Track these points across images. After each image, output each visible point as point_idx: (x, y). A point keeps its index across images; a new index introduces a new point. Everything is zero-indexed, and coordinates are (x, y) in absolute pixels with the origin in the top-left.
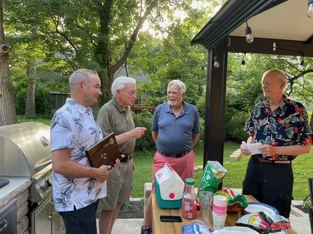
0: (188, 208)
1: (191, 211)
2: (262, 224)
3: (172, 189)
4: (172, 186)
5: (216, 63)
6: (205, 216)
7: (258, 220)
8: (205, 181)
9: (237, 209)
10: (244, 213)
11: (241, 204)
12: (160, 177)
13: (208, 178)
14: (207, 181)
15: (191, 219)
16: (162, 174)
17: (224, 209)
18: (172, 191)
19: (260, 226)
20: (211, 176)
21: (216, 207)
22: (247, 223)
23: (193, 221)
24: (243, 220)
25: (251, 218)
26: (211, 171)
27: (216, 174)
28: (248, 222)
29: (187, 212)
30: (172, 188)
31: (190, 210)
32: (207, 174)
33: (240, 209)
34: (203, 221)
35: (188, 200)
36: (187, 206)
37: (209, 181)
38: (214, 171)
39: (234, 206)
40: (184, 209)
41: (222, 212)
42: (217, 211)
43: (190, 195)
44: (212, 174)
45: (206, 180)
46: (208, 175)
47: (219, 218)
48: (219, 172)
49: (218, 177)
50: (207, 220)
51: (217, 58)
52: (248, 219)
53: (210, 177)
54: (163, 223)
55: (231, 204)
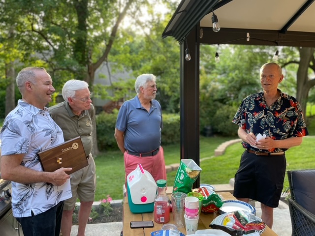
0: (159, 211)
1: (163, 215)
2: (235, 225)
3: (144, 192)
4: (144, 189)
5: (187, 56)
6: (178, 218)
7: (232, 221)
8: (178, 181)
9: (212, 209)
10: (220, 213)
11: (216, 203)
12: (131, 180)
13: (182, 177)
14: (181, 181)
15: (164, 223)
16: (133, 177)
17: (196, 210)
18: (144, 194)
19: (233, 227)
20: (185, 176)
21: (188, 210)
22: (220, 225)
23: (165, 225)
24: (218, 221)
25: (225, 219)
26: (184, 171)
27: (190, 173)
28: (222, 224)
29: (159, 216)
30: (143, 191)
31: (162, 213)
32: (180, 173)
33: (215, 208)
34: (176, 224)
35: (160, 203)
36: (159, 210)
37: (182, 181)
38: (188, 170)
39: (209, 206)
40: (156, 213)
41: (193, 214)
42: (189, 213)
43: (162, 198)
44: (185, 173)
45: (179, 179)
46: (182, 174)
47: (191, 221)
48: (192, 171)
49: (192, 176)
50: (180, 223)
51: (188, 50)
52: (222, 220)
53: (183, 176)
54: (133, 229)
55: (205, 205)
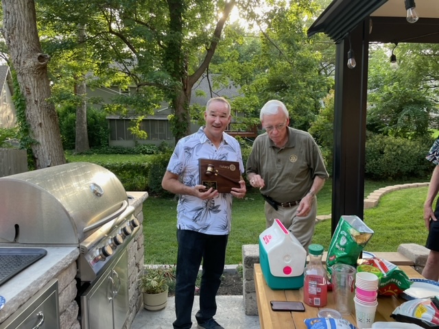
0: (313, 290)
1: (318, 295)
2: (436, 318)
3: (288, 261)
4: (288, 256)
6: (341, 302)
7: (429, 312)
8: (337, 246)
9: (391, 291)
11: (399, 283)
12: (268, 241)
13: (343, 242)
14: (341, 247)
15: (318, 307)
16: (270, 237)
17: (373, 293)
18: (288, 263)
19: (433, 321)
20: (348, 240)
21: (360, 291)
22: (410, 315)
23: (322, 310)
24: (404, 309)
25: (418, 308)
26: (347, 232)
27: (357, 237)
28: (413, 314)
29: (312, 296)
30: (287, 258)
31: (317, 293)
32: (340, 236)
33: (396, 290)
34: (338, 310)
35: (313, 278)
36: (312, 288)
37: (344, 247)
38: (353, 232)
39: (387, 287)
40: (307, 291)
41: (370, 299)
43: (316, 271)
44: (349, 237)
45: (339, 244)
46: (343, 237)
47: (365, 308)
48: (361, 234)
49: (359, 242)
50: (344, 308)
52: (412, 310)
53: (346, 241)
55: (382, 284)
